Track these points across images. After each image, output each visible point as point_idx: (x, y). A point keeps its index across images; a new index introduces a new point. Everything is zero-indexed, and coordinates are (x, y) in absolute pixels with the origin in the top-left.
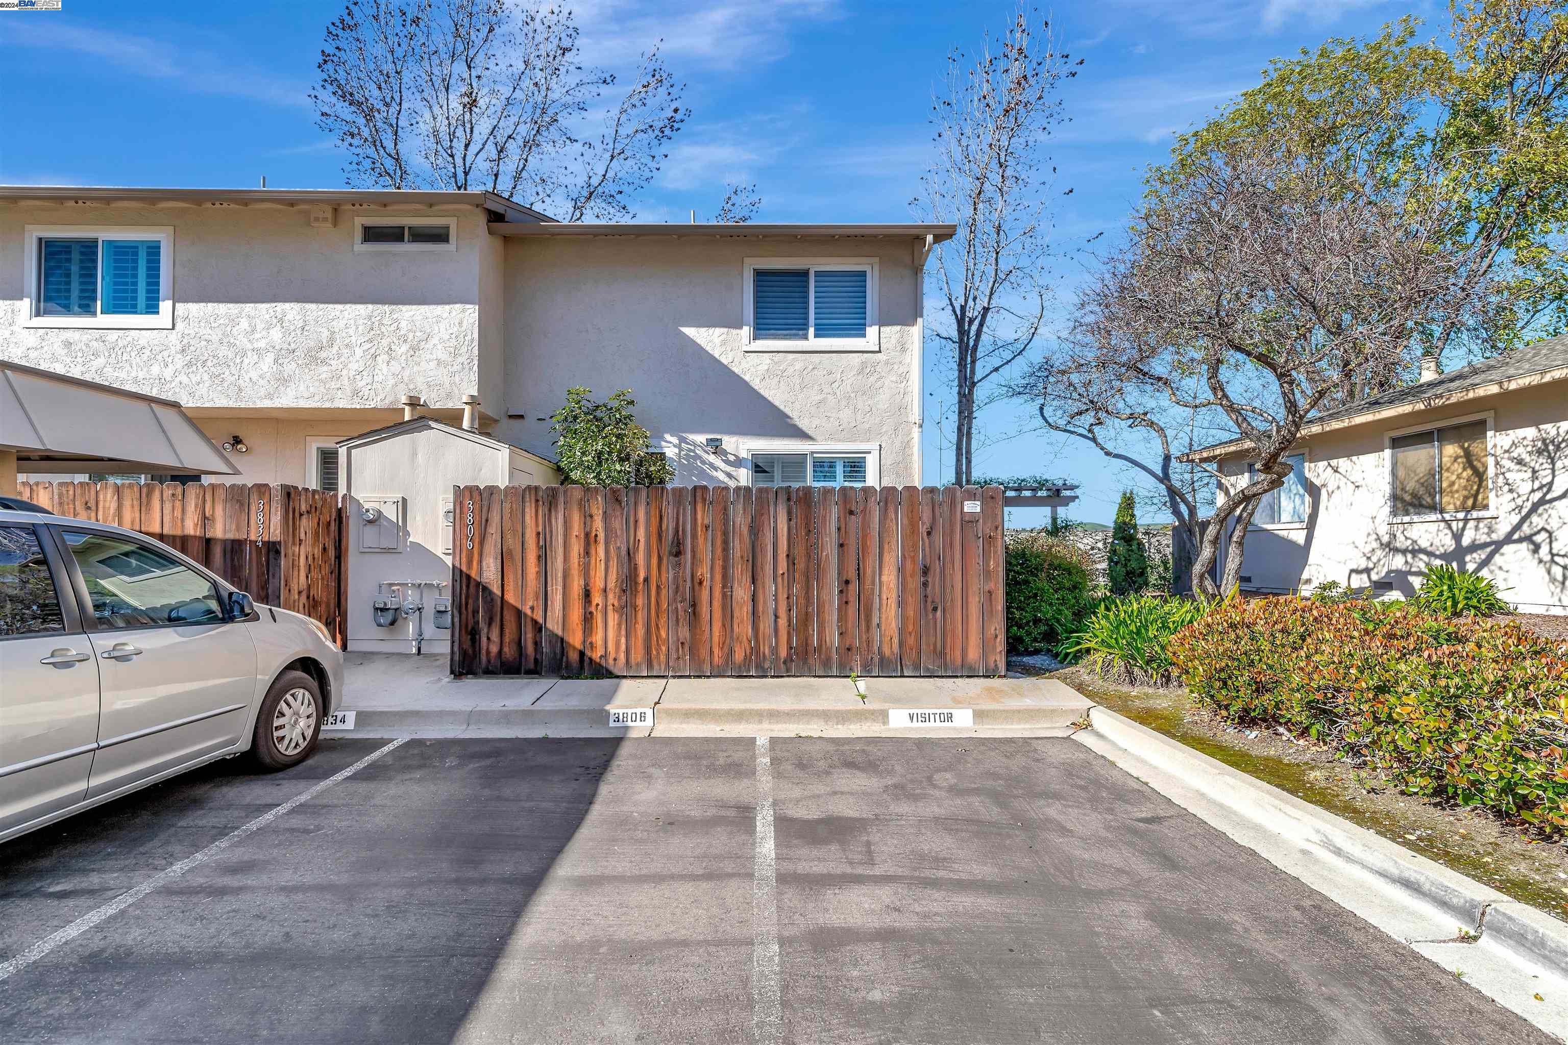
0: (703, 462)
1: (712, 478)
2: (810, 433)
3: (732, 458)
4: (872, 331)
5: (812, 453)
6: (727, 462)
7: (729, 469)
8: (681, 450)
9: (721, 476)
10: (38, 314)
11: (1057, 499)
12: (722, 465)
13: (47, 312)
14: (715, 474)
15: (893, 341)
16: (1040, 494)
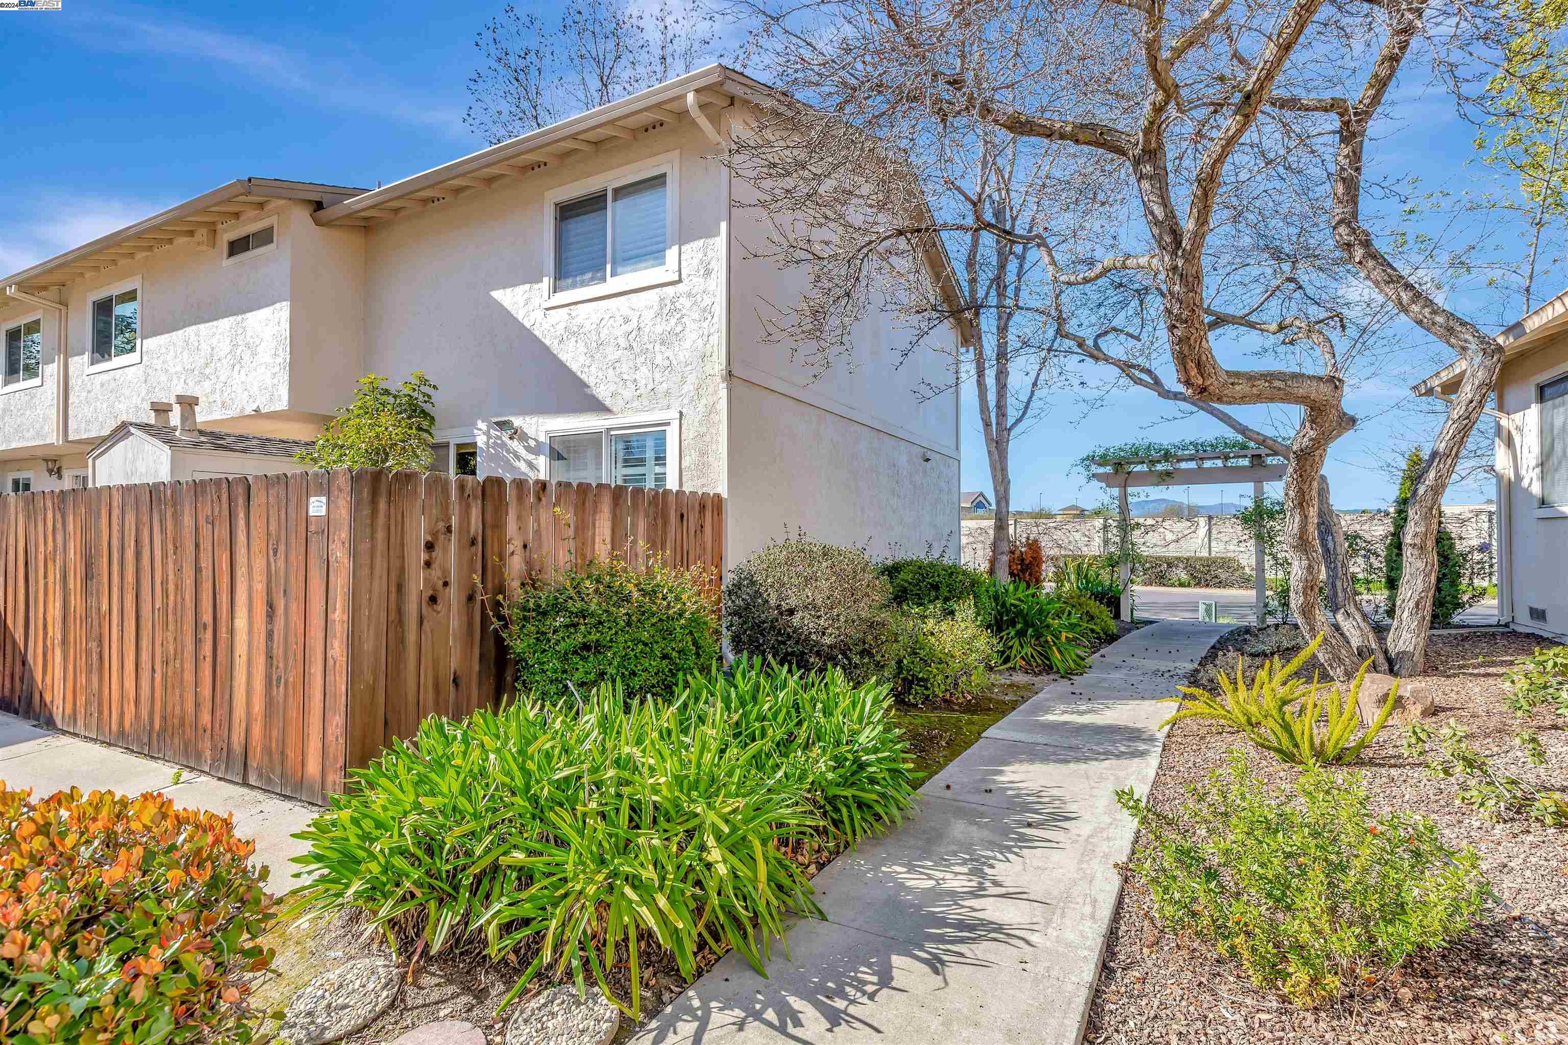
0: (508, 451)
1: (514, 469)
2: (608, 403)
3: (532, 443)
4: (672, 254)
5: (609, 430)
6: (528, 449)
7: (531, 457)
8: (489, 437)
9: (523, 466)
10: (92, 364)
11: (1262, 472)
12: (523, 452)
13: (98, 362)
14: (517, 464)
15: (695, 262)
16: (1208, 464)
